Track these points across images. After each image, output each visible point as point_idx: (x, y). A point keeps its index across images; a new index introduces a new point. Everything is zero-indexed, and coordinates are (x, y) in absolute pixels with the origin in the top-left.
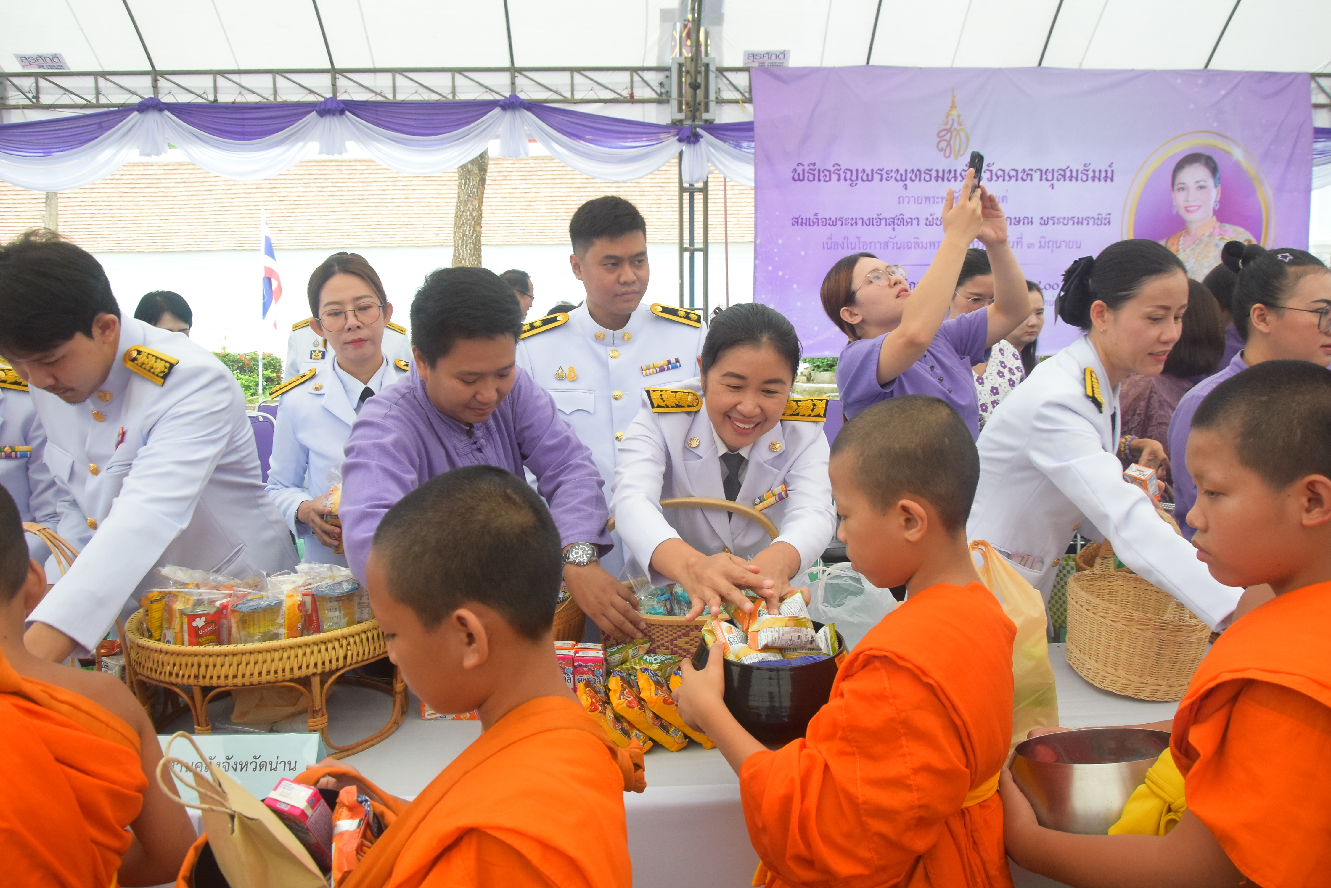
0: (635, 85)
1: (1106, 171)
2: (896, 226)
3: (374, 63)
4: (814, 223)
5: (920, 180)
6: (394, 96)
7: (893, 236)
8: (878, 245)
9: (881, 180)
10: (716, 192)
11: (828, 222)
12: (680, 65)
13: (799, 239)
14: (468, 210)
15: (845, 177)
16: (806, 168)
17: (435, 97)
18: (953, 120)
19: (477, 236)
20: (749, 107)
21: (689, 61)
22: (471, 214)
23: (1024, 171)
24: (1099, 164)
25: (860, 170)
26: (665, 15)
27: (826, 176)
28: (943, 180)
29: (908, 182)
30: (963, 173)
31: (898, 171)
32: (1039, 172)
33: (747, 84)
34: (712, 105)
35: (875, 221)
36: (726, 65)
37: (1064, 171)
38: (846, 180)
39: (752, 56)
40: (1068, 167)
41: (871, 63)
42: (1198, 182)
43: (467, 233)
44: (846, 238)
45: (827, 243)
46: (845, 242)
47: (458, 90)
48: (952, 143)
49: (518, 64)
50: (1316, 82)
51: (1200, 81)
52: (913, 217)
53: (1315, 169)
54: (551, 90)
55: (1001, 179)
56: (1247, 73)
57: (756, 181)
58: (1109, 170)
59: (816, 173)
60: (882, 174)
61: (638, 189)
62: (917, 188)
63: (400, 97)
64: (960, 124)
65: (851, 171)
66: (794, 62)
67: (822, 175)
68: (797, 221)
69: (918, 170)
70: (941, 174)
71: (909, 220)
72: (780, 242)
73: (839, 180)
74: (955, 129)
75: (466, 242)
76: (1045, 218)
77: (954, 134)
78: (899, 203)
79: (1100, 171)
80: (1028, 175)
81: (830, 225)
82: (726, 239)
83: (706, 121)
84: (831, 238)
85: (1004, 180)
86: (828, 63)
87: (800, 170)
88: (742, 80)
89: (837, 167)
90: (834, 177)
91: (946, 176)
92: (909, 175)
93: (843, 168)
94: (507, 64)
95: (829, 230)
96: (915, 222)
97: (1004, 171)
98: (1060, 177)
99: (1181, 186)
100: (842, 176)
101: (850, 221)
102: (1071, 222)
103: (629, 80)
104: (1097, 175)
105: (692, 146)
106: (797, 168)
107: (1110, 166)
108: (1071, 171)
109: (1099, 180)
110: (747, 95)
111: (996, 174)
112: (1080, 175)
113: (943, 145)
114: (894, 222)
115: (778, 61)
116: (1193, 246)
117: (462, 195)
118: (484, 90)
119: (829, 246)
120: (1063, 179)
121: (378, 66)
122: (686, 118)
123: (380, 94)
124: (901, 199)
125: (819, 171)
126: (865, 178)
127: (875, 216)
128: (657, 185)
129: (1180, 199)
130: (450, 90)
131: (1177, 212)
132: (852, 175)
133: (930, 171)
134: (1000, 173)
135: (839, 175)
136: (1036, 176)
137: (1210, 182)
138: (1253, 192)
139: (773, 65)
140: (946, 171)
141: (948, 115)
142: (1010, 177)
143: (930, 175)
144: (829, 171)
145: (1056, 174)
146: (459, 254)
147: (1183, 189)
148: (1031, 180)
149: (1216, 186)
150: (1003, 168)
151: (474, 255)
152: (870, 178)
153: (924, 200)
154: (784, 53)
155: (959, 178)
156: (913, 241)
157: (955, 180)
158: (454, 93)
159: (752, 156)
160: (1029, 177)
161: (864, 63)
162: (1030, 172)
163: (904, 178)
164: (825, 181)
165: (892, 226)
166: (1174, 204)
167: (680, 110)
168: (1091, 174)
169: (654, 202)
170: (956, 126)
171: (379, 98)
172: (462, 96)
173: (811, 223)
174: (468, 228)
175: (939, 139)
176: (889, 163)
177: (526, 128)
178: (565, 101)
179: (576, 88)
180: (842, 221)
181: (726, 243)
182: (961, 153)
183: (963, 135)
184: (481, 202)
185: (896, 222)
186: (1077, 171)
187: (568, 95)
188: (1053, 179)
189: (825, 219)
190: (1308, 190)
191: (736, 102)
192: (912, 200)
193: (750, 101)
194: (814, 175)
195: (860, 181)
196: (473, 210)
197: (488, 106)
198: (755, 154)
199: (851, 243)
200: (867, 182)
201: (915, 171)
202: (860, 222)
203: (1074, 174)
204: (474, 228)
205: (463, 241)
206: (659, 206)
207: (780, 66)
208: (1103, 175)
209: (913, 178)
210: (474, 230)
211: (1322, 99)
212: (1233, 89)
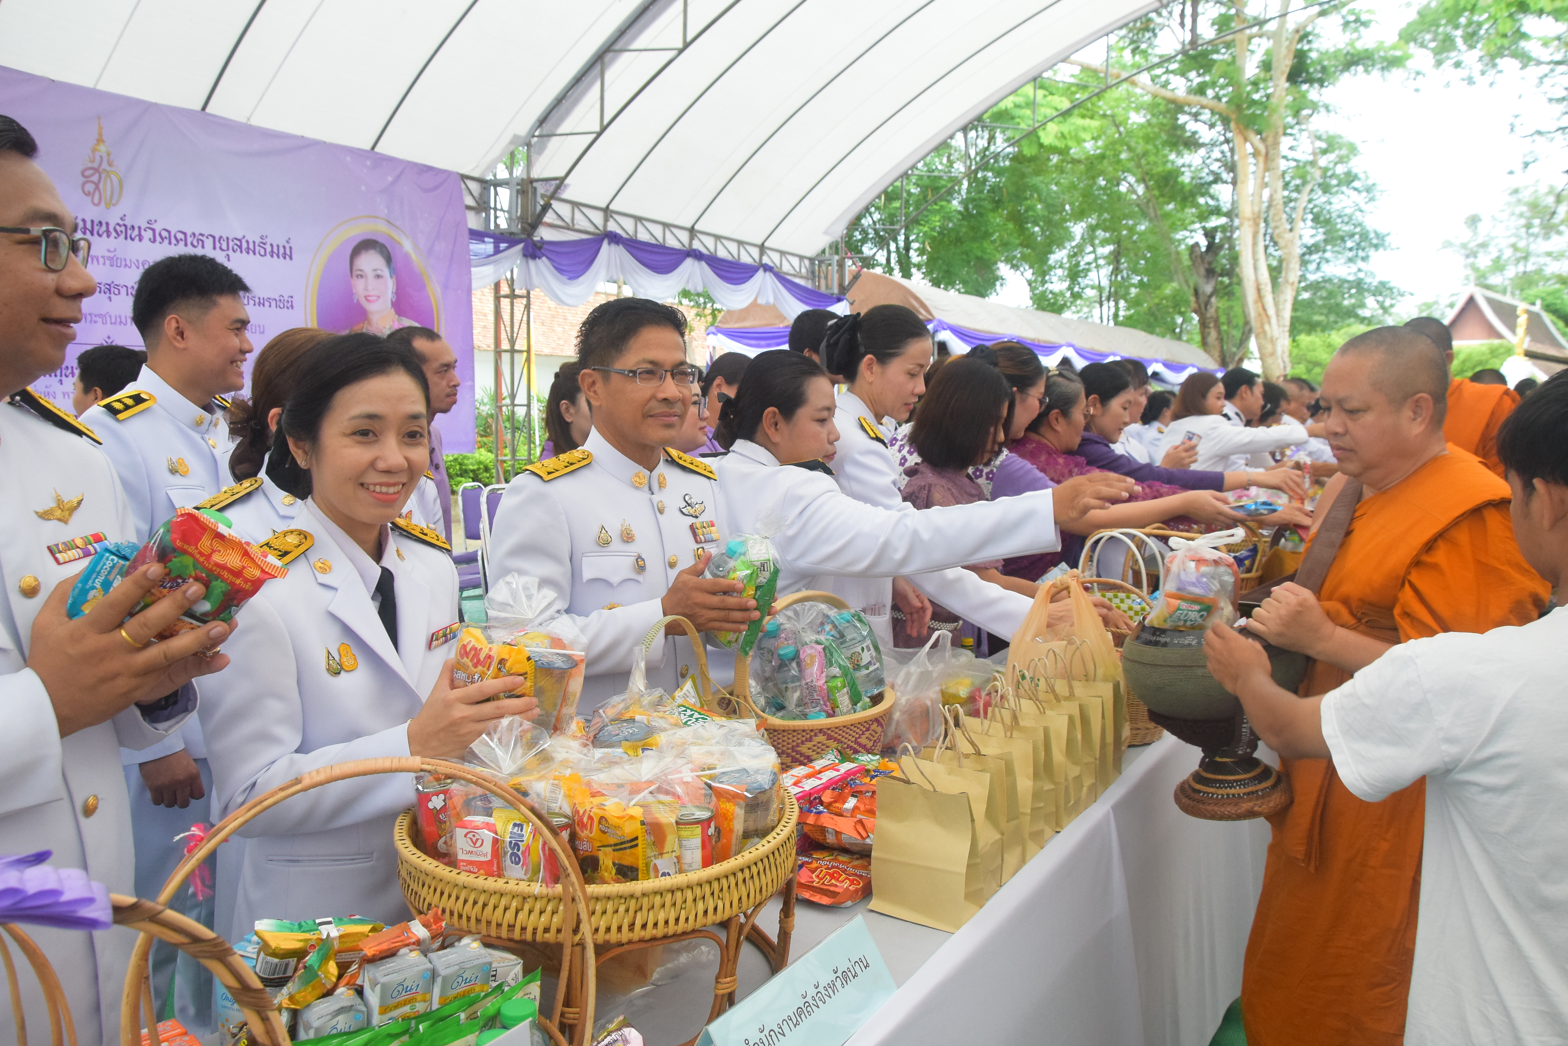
1: (284, 247)
18: (101, 158)
23: (193, 235)
24: (277, 239)
30: (118, 228)
32: (211, 239)
37: (240, 241)
40: (245, 237)
42: (375, 270)
48: (101, 186)
50: (464, 183)
51: (368, 163)
53: (473, 269)
55: (166, 241)
56: (409, 162)
58: (287, 246)
64: (110, 164)
70: (89, 226)
74: (105, 170)
77: (103, 176)
79: (278, 247)
80: (198, 240)
85: (170, 243)
91: (96, 228)
97: (169, 232)
98: (236, 247)
99: (358, 273)
104: (275, 250)
107: (288, 242)
108: (248, 242)
109: (278, 256)
111: (160, 235)
112: (257, 248)
113: (90, 187)
120: (239, 251)
129: (359, 287)
131: (358, 301)
134: (165, 234)
136: (209, 243)
137: (386, 272)
138: (422, 287)
140: (96, 222)
141: (94, 150)
142: (177, 241)
145: (231, 244)
147: (362, 276)
149: (391, 277)
150: (169, 228)
155: (114, 234)
157: (108, 236)
160: (201, 243)
162: (201, 237)
166: (354, 291)
168: (269, 249)
170: (105, 165)
175: (84, 180)
182: (114, 202)
183: (114, 178)
186: (255, 243)
188: (228, 249)
190: (469, 292)
203: (251, 246)
208: (282, 251)
211: (469, 201)
212: (399, 177)
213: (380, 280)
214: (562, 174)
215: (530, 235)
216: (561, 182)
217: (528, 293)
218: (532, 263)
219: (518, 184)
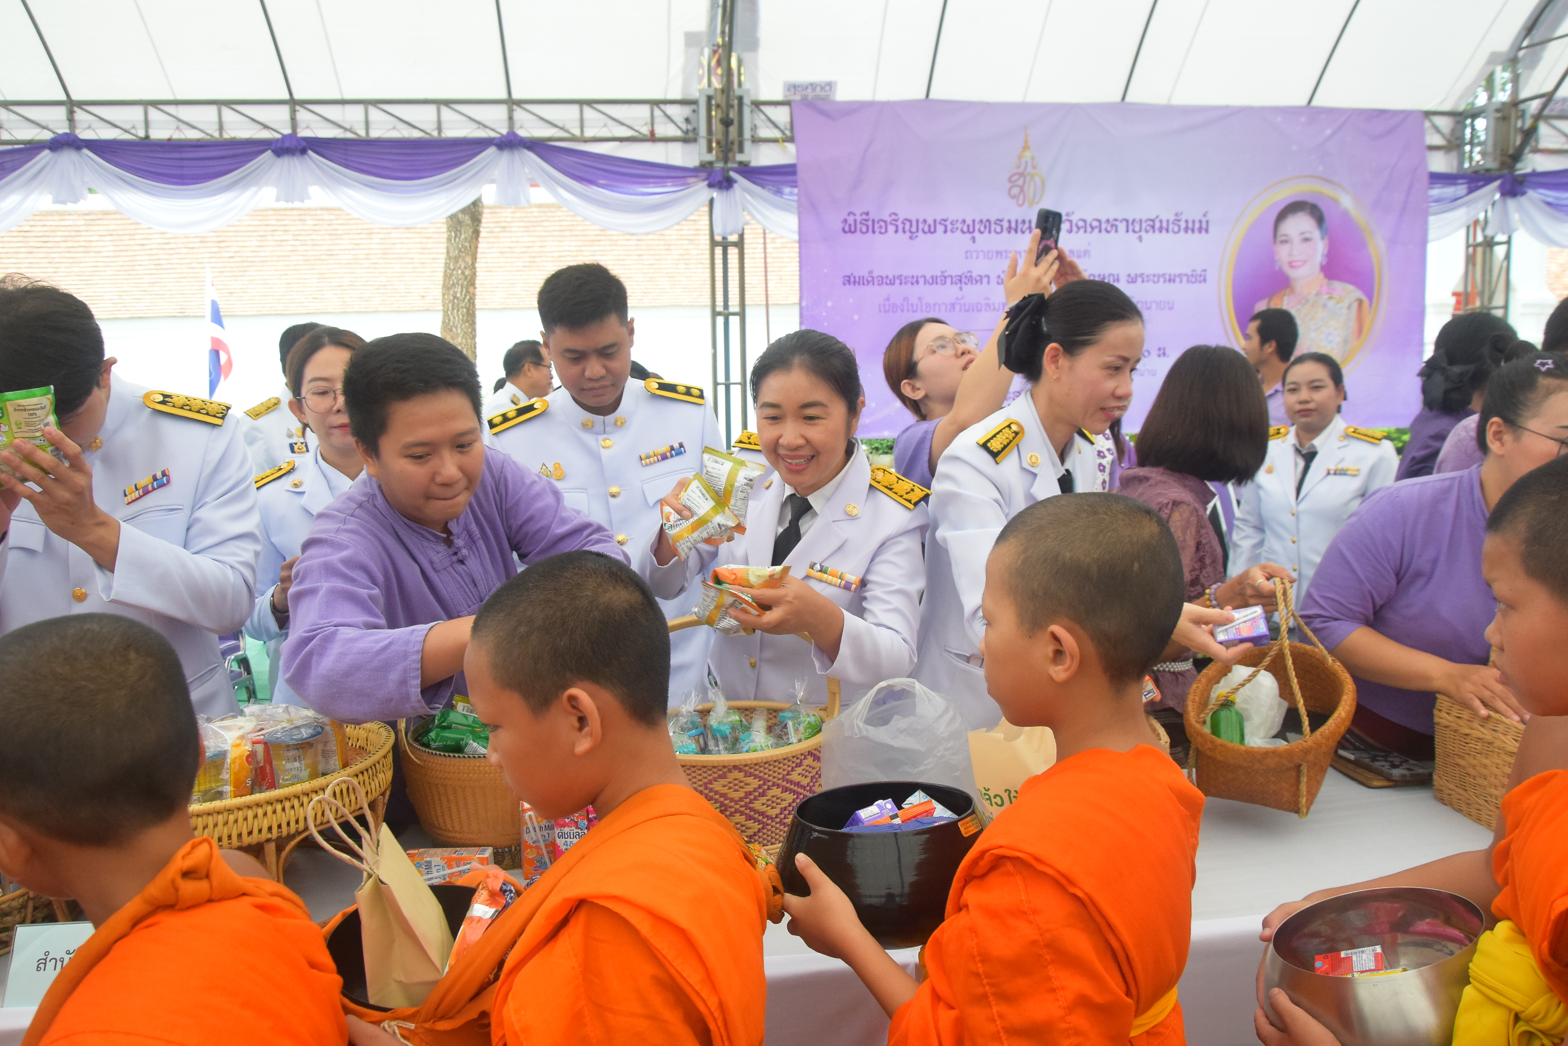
0: (656, 120)
1: (1200, 222)
2: (963, 285)
3: (341, 93)
4: (868, 282)
5: (990, 232)
6: (367, 133)
7: (960, 297)
8: (943, 308)
9: (945, 232)
10: (755, 246)
11: (885, 280)
12: (709, 98)
13: (851, 301)
14: (459, 268)
15: (904, 228)
16: (859, 218)
17: (416, 134)
18: (1026, 162)
19: (471, 298)
20: (791, 147)
21: (719, 93)
22: (463, 273)
23: (1108, 221)
24: (1192, 214)
25: (921, 221)
26: (691, 39)
27: (881, 227)
28: (1016, 231)
29: (976, 234)
31: (964, 221)
32: (1124, 223)
33: (788, 119)
34: (747, 145)
35: (939, 280)
36: (763, 97)
37: (1153, 221)
38: (904, 231)
39: (793, 87)
40: (1157, 217)
41: (931, 96)
42: (1303, 233)
43: (459, 295)
44: (906, 299)
45: (884, 305)
46: (905, 303)
47: (444, 126)
48: (1025, 188)
49: (516, 96)
50: (1430, 121)
51: (1303, 119)
52: (983, 274)
53: (1432, 219)
54: (556, 126)
55: (1082, 230)
56: (1354, 109)
57: (801, 233)
58: (1204, 220)
59: (870, 223)
60: (947, 226)
61: (662, 243)
62: (986, 241)
63: (375, 134)
64: (1034, 167)
65: (910, 221)
66: (843, 94)
67: (876, 225)
68: (849, 280)
69: (988, 221)
70: (1013, 225)
71: (978, 278)
72: (830, 304)
73: (896, 231)
74: (1029, 173)
75: (458, 306)
76: (1133, 275)
77: (1028, 178)
78: (967, 258)
79: (1194, 222)
80: (1112, 226)
81: (887, 284)
82: (767, 300)
83: (741, 163)
84: (888, 299)
85: (1085, 231)
86: (882, 96)
87: (851, 220)
88: (781, 115)
89: (894, 217)
90: (891, 228)
91: (1020, 226)
92: (977, 226)
93: (901, 217)
94: (504, 95)
95: (886, 290)
96: (985, 280)
97: (1085, 221)
98: (1148, 228)
99: (1283, 238)
100: (900, 227)
101: (910, 279)
102: (1162, 280)
103: (648, 115)
104: (1190, 225)
105: (725, 193)
106: (848, 218)
107: (1205, 215)
108: (1161, 221)
109: (1193, 231)
110: (788, 133)
111: (1077, 225)
112: (1171, 226)
113: (1015, 191)
114: (960, 281)
115: (823, 94)
116: (1299, 307)
117: (451, 250)
118: (476, 126)
119: (887, 308)
120: (1151, 231)
121: (347, 96)
122: (718, 160)
123: (350, 130)
124: (969, 254)
125: (873, 221)
126: (926, 229)
127: (939, 274)
128: (684, 237)
129: (1283, 253)
130: (435, 126)
131: (1280, 268)
132: (911, 226)
133: (1001, 221)
134: (1081, 224)
135: (897, 227)
136: (1122, 227)
137: (1316, 234)
138: (1363, 245)
139: (817, 98)
140: (1019, 221)
141: (1020, 157)
142: (1093, 228)
143: (1002, 227)
144: (885, 222)
145: (1144, 225)
146: (449, 320)
147: (1286, 242)
148: (1116, 231)
149: (1322, 238)
150: (1085, 217)
151: (467, 321)
152: (932, 229)
153: (995, 255)
154: (830, 85)
156: (983, 302)
158: (439, 129)
159: (795, 204)
160: (1114, 228)
161: (923, 96)
162: (1115, 223)
163: (971, 229)
164: (880, 233)
165: (959, 285)
166: (1277, 258)
167: (710, 150)
168: (1183, 224)
169: (681, 257)
170: (1029, 169)
171: (349, 135)
172: (450, 133)
173: (866, 282)
174: (460, 290)
175: (1010, 185)
176: (954, 212)
177: (527, 171)
178: (574, 139)
179: (586, 124)
180: (901, 280)
181: (767, 305)
182: (1036, 200)
183: (1037, 179)
184: (474, 259)
185: (963, 280)
186: (1168, 221)
187: (577, 132)
188: (1140, 231)
189: (882, 277)
190: (1424, 242)
191: (775, 141)
192: (981, 255)
193: (791, 140)
194: (867, 226)
195: (920, 234)
196: (465, 268)
197: (481, 144)
198: (798, 201)
199: (912, 305)
200: (929, 235)
201: (984, 220)
202: (921, 281)
203: (1164, 225)
204: (467, 289)
205: (453, 305)
206: (687, 262)
207: (826, 99)
208: (1197, 225)
209: (982, 229)
210: (467, 292)
211: (1437, 140)
212: (1339, 128)
213: (1308, 244)
214: (1548, 88)
215: (1512, 168)
216: (1548, 97)
217: (1510, 238)
218: (1511, 203)
219: (1498, 110)
